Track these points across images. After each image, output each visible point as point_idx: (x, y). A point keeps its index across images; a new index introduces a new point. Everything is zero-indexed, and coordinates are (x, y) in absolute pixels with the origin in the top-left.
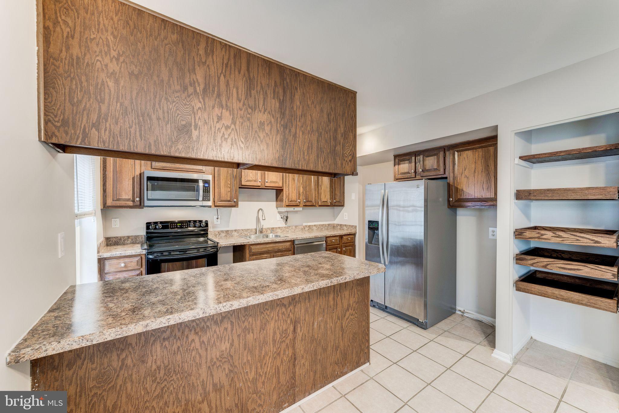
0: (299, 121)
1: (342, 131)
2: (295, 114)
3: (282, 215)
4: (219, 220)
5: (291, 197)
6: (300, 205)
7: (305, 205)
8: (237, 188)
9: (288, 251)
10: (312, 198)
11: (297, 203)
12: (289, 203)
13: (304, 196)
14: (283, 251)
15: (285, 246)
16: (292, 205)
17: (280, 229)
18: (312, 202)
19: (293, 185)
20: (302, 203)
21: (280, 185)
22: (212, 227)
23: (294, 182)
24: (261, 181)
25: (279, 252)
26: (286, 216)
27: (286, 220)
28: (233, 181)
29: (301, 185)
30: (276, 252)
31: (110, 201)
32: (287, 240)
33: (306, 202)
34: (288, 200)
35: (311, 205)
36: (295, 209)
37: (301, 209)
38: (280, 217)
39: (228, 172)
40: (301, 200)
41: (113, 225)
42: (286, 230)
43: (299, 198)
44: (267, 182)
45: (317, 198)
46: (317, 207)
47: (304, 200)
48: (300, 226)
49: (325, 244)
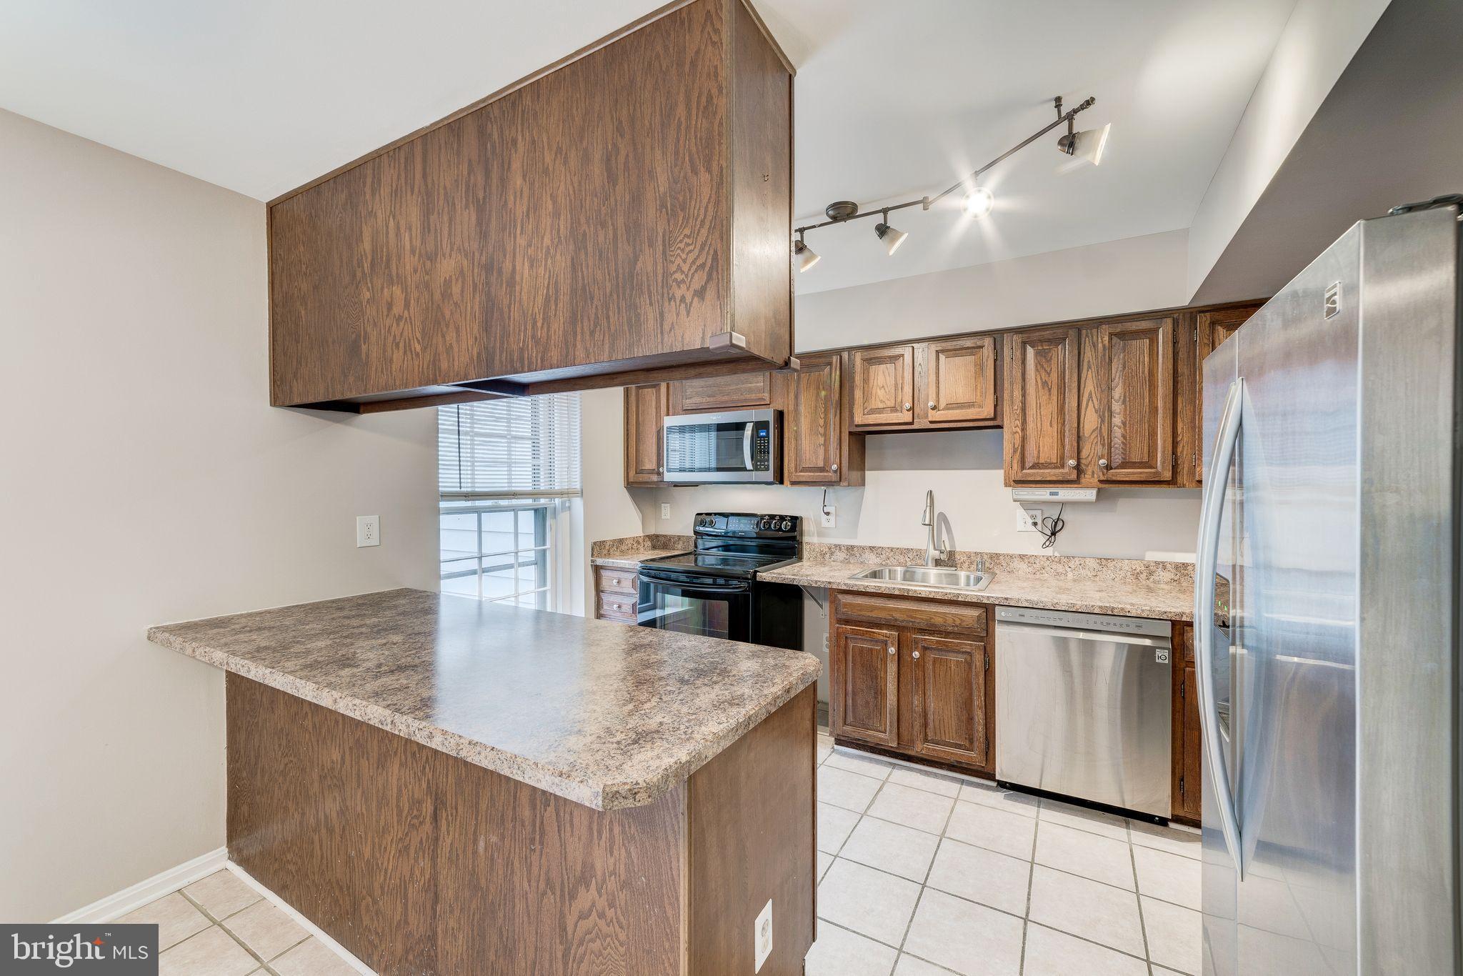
0: (522, 233)
1: (662, 189)
2: (510, 221)
3: (1038, 513)
4: (832, 517)
5: (1036, 452)
6: (1083, 480)
7: (1109, 479)
8: (843, 434)
9: (968, 637)
10: (1149, 452)
11: (1066, 470)
12: (1026, 474)
13: (1103, 445)
14: (951, 633)
15: (956, 619)
16: (1039, 478)
17: (1026, 560)
18: (1154, 468)
19: (1042, 408)
20: (1093, 472)
21: (987, 411)
22: (816, 534)
23: (1048, 393)
24: (912, 409)
25: (934, 634)
26: (1055, 517)
27: (1054, 534)
28: (831, 416)
29: (1090, 401)
30: (924, 630)
31: (632, 473)
32: (960, 599)
33: (1115, 469)
34: (1019, 462)
35: (1143, 478)
36: (1056, 494)
37: (1090, 495)
38: (1030, 521)
39: (818, 394)
40: (1090, 459)
41: (663, 514)
42: (1054, 567)
43: (1079, 452)
44: (934, 408)
45: (1182, 451)
46: (1184, 486)
47: (1100, 459)
48: (1127, 561)
49: (1166, 653)
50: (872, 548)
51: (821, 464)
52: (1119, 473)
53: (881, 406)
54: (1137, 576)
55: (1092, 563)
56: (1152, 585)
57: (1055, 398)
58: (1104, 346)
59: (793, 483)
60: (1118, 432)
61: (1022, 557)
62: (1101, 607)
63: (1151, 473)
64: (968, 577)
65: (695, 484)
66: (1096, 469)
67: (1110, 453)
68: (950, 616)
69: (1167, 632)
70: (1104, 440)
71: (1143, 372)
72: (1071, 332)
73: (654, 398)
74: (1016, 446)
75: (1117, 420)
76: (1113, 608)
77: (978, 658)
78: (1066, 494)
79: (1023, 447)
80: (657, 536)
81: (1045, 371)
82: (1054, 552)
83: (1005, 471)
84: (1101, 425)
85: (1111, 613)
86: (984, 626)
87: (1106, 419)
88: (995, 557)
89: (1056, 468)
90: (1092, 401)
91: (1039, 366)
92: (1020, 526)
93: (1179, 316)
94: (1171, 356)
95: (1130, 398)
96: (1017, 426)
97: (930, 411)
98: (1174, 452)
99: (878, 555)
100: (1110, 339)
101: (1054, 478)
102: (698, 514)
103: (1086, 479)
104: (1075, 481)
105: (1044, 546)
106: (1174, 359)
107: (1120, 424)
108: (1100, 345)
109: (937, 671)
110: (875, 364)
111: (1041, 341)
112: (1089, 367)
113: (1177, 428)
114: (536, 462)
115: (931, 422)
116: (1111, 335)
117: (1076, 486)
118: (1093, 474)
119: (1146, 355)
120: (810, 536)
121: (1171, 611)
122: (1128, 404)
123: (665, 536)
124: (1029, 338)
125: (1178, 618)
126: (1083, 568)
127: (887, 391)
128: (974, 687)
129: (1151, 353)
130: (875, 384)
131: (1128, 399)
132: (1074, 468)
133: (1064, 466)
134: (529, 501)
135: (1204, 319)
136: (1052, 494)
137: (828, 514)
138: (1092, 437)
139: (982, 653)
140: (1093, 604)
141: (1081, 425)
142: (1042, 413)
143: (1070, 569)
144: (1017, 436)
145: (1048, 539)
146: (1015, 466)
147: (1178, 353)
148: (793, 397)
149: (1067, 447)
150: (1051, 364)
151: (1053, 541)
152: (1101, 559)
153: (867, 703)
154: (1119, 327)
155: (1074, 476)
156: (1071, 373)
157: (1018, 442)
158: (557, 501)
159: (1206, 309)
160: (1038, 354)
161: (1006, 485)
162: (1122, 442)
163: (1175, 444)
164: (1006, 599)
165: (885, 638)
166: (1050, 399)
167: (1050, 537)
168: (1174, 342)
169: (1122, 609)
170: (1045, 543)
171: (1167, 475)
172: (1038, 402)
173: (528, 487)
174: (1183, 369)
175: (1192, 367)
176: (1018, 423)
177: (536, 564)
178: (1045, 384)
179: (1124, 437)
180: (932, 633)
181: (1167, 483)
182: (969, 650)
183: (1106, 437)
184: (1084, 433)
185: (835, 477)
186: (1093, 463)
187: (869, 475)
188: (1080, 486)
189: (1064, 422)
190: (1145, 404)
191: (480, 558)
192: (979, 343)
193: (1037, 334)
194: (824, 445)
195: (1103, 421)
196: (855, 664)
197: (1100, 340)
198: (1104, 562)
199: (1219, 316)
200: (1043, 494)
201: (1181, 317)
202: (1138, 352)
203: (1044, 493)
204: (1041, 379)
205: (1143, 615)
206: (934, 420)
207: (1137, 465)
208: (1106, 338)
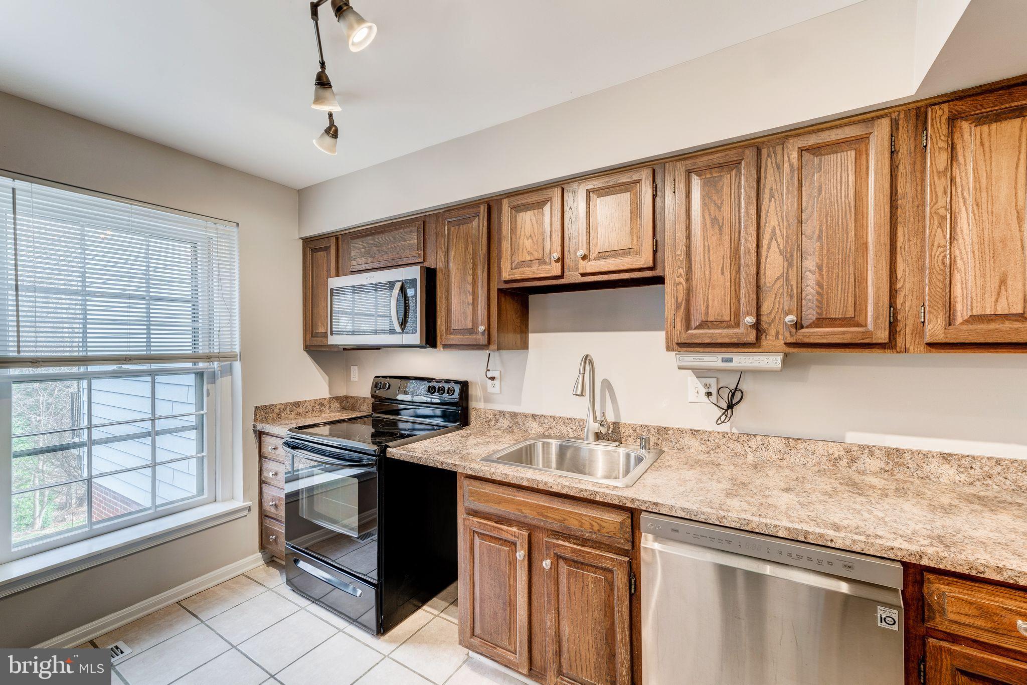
3: (713, 381)
4: (496, 382)
5: (703, 308)
6: (764, 343)
7: (799, 341)
8: (491, 293)
9: (609, 548)
10: (855, 304)
11: (742, 330)
12: (692, 335)
13: (791, 297)
14: (589, 540)
15: (594, 524)
16: (707, 341)
17: (699, 437)
18: (862, 326)
19: (711, 252)
20: (777, 333)
21: (645, 259)
22: (482, 400)
23: (718, 233)
24: (562, 260)
25: (570, 538)
26: (733, 387)
27: (731, 406)
28: (480, 272)
29: (774, 240)
30: (558, 532)
31: (309, 336)
32: (598, 499)
33: (807, 327)
34: (684, 321)
35: (847, 339)
36: (731, 360)
37: (774, 361)
38: (703, 391)
39: (466, 249)
40: (773, 315)
41: (352, 377)
42: (731, 446)
43: (758, 307)
44: (584, 257)
45: (903, 303)
46: (906, 350)
47: (787, 314)
48: (821, 443)
49: (895, 614)
50: (535, 416)
51: (470, 326)
52: (812, 334)
53: (528, 258)
54: (835, 462)
55: (777, 444)
56: (857, 478)
57: (727, 238)
58: (791, 166)
59: (446, 346)
60: (811, 279)
61: (694, 432)
62: (787, 529)
63: (857, 332)
64: (628, 456)
65: (377, 348)
66: (782, 329)
67: (800, 307)
68: (587, 519)
69: (896, 580)
70: (792, 290)
71: (847, 196)
72: (747, 152)
73: (325, 261)
74: (679, 301)
75: (810, 263)
76: (807, 532)
77: (621, 579)
78: (742, 360)
79: (688, 301)
80: (347, 397)
81: (716, 204)
82: (731, 428)
83: (667, 332)
84: (788, 270)
85: (803, 539)
86: (628, 536)
87: (795, 262)
88: (663, 431)
89: (729, 327)
90: (776, 239)
91: (706, 198)
92: (692, 397)
93: (899, 115)
94: (887, 170)
95: (827, 233)
96: (681, 275)
97: (581, 261)
98: (892, 304)
99: (541, 424)
100: (800, 156)
101: (727, 341)
102: (376, 377)
103: (768, 341)
104: (754, 345)
105: (719, 421)
106: (891, 175)
107: (814, 268)
108: (787, 165)
109: (572, 587)
110: (522, 211)
111: (710, 168)
112: (772, 196)
113: (895, 271)
114: (196, 325)
115: (583, 275)
116: (801, 150)
117: (755, 350)
118: (778, 335)
119: (850, 172)
120: (477, 401)
121: (903, 547)
122: (824, 240)
123: (353, 397)
124: (694, 164)
125: (913, 560)
126: (767, 449)
127: (535, 241)
128: (617, 615)
129: (858, 170)
130: (523, 233)
131: (824, 234)
132: (752, 326)
133: (739, 325)
134: (189, 365)
135: (939, 113)
136: (724, 360)
137: (493, 378)
138: (777, 286)
139: (626, 572)
140: (777, 523)
141: (762, 272)
142: (711, 259)
143: (750, 450)
144: (680, 288)
145: (724, 413)
146: (679, 325)
147: (897, 167)
148: (444, 253)
149: (743, 301)
150: (722, 195)
151: (729, 415)
152: (788, 439)
153: (495, 614)
154: (812, 140)
155: (752, 338)
156: (748, 205)
157: (681, 296)
158: (216, 365)
159: (940, 100)
160: (704, 185)
161: (669, 348)
162: (818, 293)
163: (893, 293)
164: (656, 504)
165: (513, 538)
166: (720, 239)
167: (726, 410)
168: (892, 152)
169: (821, 536)
170: (720, 418)
171: (882, 336)
172: (707, 245)
173: (189, 351)
174: (904, 187)
175: (919, 183)
176: (682, 271)
177: (196, 429)
178: (714, 220)
179: (819, 285)
180: (567, 537)
181: (882, 346)
182: (609, 566)
183: (794, 287)
184: (765, 282)
185: (483, 340)
186: (777, 320)
187: (532, 337)
188: (760, 350)
189: (739, 268)
190: (849, 240)
191: (153, 420)
192: (635, 177)
193: (705, 158)
194: (473, 304)
195: (790, 265)
196: (482, 565)
197: (786, 158)
198: (792, 443)
199: (960, 106)
200: (713, 360)
201: (902, 116)
202: (839, 169)
203: (715, 359)
204: (710, 214)
205: (854, 548)
206: (584, 271)
207: (838, 322)
208: (794, 155)
